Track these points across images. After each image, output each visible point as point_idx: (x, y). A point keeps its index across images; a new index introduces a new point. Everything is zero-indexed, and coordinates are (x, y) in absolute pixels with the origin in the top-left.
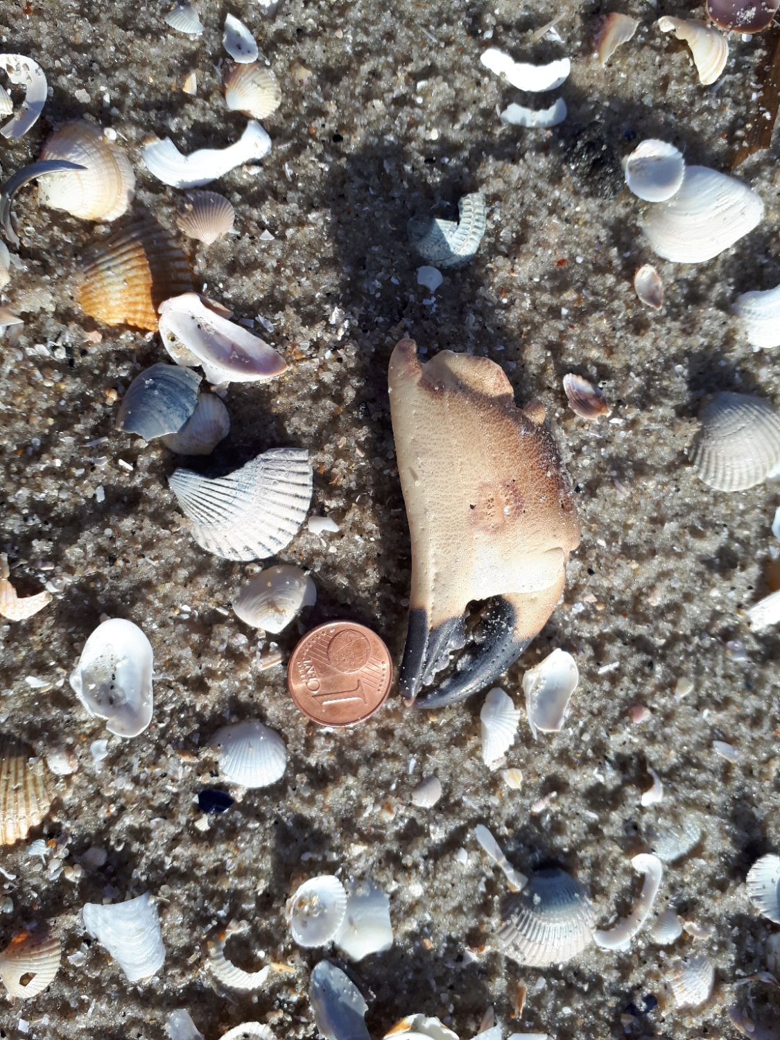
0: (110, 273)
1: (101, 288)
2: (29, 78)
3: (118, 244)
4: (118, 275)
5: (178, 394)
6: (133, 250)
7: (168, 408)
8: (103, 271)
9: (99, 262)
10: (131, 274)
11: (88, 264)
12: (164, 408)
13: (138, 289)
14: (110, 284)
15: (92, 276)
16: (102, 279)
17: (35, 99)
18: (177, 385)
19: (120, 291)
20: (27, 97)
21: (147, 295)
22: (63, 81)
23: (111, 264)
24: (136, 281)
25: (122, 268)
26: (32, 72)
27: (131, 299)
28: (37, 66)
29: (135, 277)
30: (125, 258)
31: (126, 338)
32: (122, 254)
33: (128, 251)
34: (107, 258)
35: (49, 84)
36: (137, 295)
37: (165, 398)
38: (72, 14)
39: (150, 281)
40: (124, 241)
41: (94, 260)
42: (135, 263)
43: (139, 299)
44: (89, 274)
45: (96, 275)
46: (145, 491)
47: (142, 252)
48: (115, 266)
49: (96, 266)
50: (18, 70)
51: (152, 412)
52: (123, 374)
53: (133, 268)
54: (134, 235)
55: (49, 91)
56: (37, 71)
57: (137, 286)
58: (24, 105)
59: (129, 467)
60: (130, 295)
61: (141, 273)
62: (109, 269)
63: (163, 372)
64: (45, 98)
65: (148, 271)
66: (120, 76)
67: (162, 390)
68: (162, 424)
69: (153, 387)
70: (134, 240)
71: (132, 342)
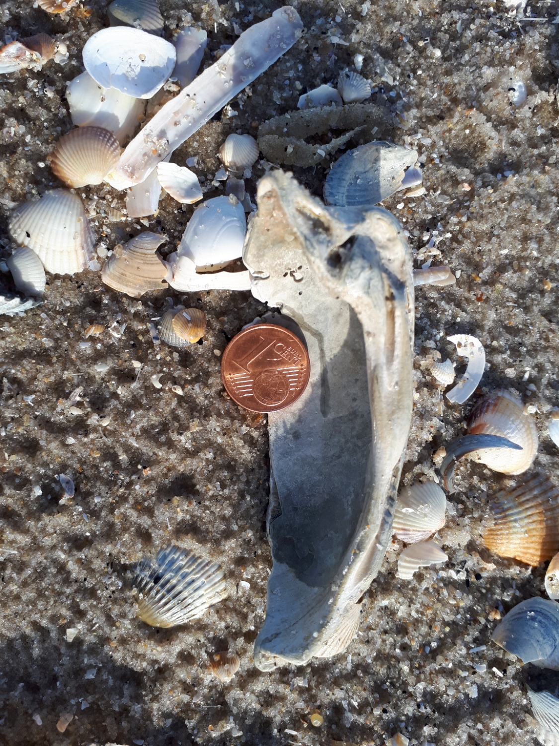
0: (517, 524)
1: (507, 534)
2: (472, 353)
3: (523, 499)
4: (522, 527)
5: (551, 626)
6: (535, 506)
7: (544, 639)
8: (511, 521)
9: (508, 513)
10: (531, 527)
11: (500, 513)
12: (541, 639)
13: (534, 539)
14: (515, 533)
15: (501, 524)
16: (510, 528)
17: (475, 371)
18: (551, 619)
19: (520, 539)
20: (469, 369)
21: (539, 543)
22: (498, 358)
23: (517, 517)
24: (534, 533)
25: (526, 521)
26: (475, 349)
27: (526, 545)
28: (480, 345)
29: (534, 529)
30: (529, 513)
31: (514, 571)
32: (527, 509)
33: (532, 507)
34: (516, 511)
35: (487, 361)
36: (532, 542)
37: (542, 630)
38: (511, 304)
39: (544, 533)
40: (528, 497)
41: (504, 511)
42: (536, 518)
43: (532, 545)
44: (499, 521)
45: (505, 523)
46: (508, 694)
47: (541, 509)
48: (521, 519)
49: (506, 516)
50: (465, 346)
51: (533, 641)
52: (507, 599)
53: (534, 522)
54: (535, 492)
55: (486, 366)
56: (479, 349)
57: (534, 536)
58: (466, 375)
59: (500, 674)
60: (527, 542)
61: (539, 526)
62: (515, 521)
63: (541, 606)
64: (483, 371)
65: (543, 525)
66: (541, 358)
67: (540, 622)
68: (538, 651)
69: (533, 619)
70: (535, 497)
71: (517, 574)
